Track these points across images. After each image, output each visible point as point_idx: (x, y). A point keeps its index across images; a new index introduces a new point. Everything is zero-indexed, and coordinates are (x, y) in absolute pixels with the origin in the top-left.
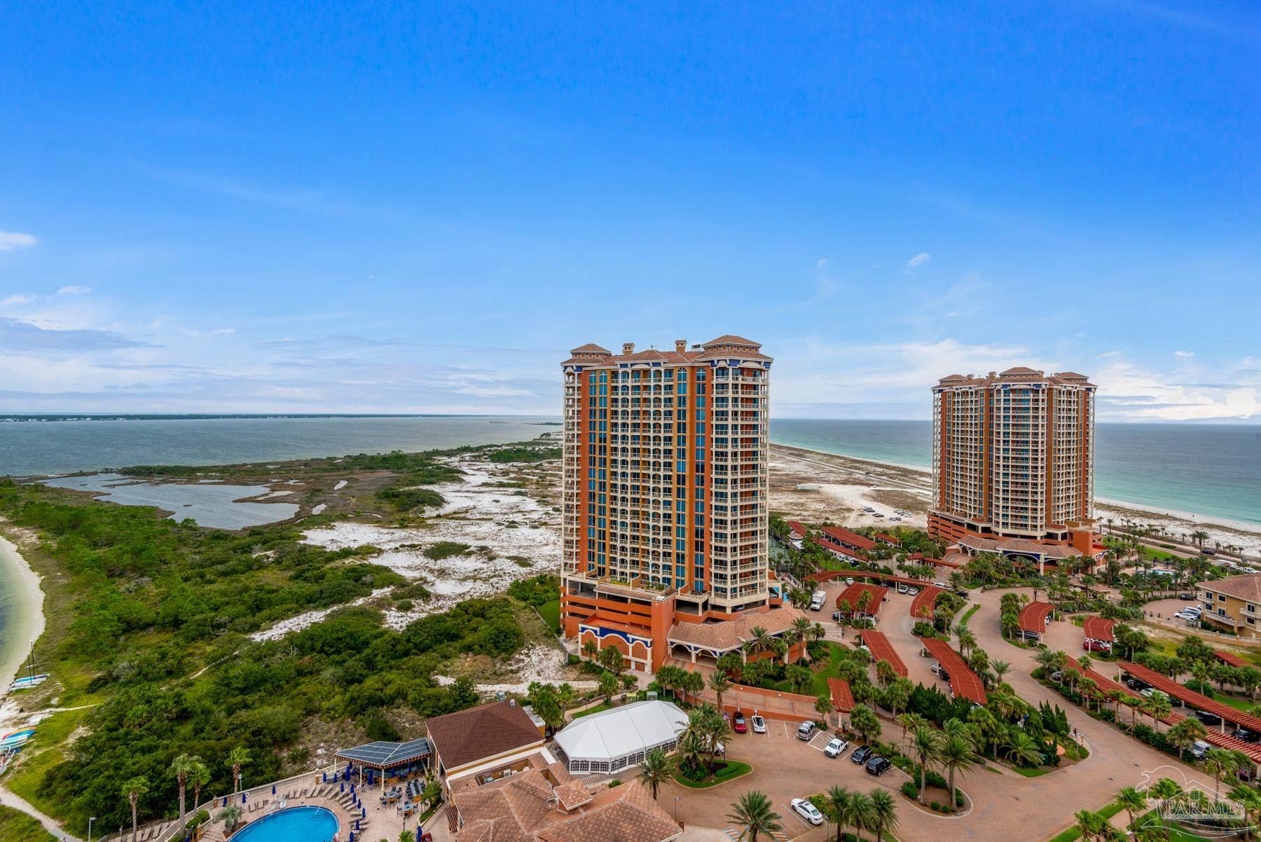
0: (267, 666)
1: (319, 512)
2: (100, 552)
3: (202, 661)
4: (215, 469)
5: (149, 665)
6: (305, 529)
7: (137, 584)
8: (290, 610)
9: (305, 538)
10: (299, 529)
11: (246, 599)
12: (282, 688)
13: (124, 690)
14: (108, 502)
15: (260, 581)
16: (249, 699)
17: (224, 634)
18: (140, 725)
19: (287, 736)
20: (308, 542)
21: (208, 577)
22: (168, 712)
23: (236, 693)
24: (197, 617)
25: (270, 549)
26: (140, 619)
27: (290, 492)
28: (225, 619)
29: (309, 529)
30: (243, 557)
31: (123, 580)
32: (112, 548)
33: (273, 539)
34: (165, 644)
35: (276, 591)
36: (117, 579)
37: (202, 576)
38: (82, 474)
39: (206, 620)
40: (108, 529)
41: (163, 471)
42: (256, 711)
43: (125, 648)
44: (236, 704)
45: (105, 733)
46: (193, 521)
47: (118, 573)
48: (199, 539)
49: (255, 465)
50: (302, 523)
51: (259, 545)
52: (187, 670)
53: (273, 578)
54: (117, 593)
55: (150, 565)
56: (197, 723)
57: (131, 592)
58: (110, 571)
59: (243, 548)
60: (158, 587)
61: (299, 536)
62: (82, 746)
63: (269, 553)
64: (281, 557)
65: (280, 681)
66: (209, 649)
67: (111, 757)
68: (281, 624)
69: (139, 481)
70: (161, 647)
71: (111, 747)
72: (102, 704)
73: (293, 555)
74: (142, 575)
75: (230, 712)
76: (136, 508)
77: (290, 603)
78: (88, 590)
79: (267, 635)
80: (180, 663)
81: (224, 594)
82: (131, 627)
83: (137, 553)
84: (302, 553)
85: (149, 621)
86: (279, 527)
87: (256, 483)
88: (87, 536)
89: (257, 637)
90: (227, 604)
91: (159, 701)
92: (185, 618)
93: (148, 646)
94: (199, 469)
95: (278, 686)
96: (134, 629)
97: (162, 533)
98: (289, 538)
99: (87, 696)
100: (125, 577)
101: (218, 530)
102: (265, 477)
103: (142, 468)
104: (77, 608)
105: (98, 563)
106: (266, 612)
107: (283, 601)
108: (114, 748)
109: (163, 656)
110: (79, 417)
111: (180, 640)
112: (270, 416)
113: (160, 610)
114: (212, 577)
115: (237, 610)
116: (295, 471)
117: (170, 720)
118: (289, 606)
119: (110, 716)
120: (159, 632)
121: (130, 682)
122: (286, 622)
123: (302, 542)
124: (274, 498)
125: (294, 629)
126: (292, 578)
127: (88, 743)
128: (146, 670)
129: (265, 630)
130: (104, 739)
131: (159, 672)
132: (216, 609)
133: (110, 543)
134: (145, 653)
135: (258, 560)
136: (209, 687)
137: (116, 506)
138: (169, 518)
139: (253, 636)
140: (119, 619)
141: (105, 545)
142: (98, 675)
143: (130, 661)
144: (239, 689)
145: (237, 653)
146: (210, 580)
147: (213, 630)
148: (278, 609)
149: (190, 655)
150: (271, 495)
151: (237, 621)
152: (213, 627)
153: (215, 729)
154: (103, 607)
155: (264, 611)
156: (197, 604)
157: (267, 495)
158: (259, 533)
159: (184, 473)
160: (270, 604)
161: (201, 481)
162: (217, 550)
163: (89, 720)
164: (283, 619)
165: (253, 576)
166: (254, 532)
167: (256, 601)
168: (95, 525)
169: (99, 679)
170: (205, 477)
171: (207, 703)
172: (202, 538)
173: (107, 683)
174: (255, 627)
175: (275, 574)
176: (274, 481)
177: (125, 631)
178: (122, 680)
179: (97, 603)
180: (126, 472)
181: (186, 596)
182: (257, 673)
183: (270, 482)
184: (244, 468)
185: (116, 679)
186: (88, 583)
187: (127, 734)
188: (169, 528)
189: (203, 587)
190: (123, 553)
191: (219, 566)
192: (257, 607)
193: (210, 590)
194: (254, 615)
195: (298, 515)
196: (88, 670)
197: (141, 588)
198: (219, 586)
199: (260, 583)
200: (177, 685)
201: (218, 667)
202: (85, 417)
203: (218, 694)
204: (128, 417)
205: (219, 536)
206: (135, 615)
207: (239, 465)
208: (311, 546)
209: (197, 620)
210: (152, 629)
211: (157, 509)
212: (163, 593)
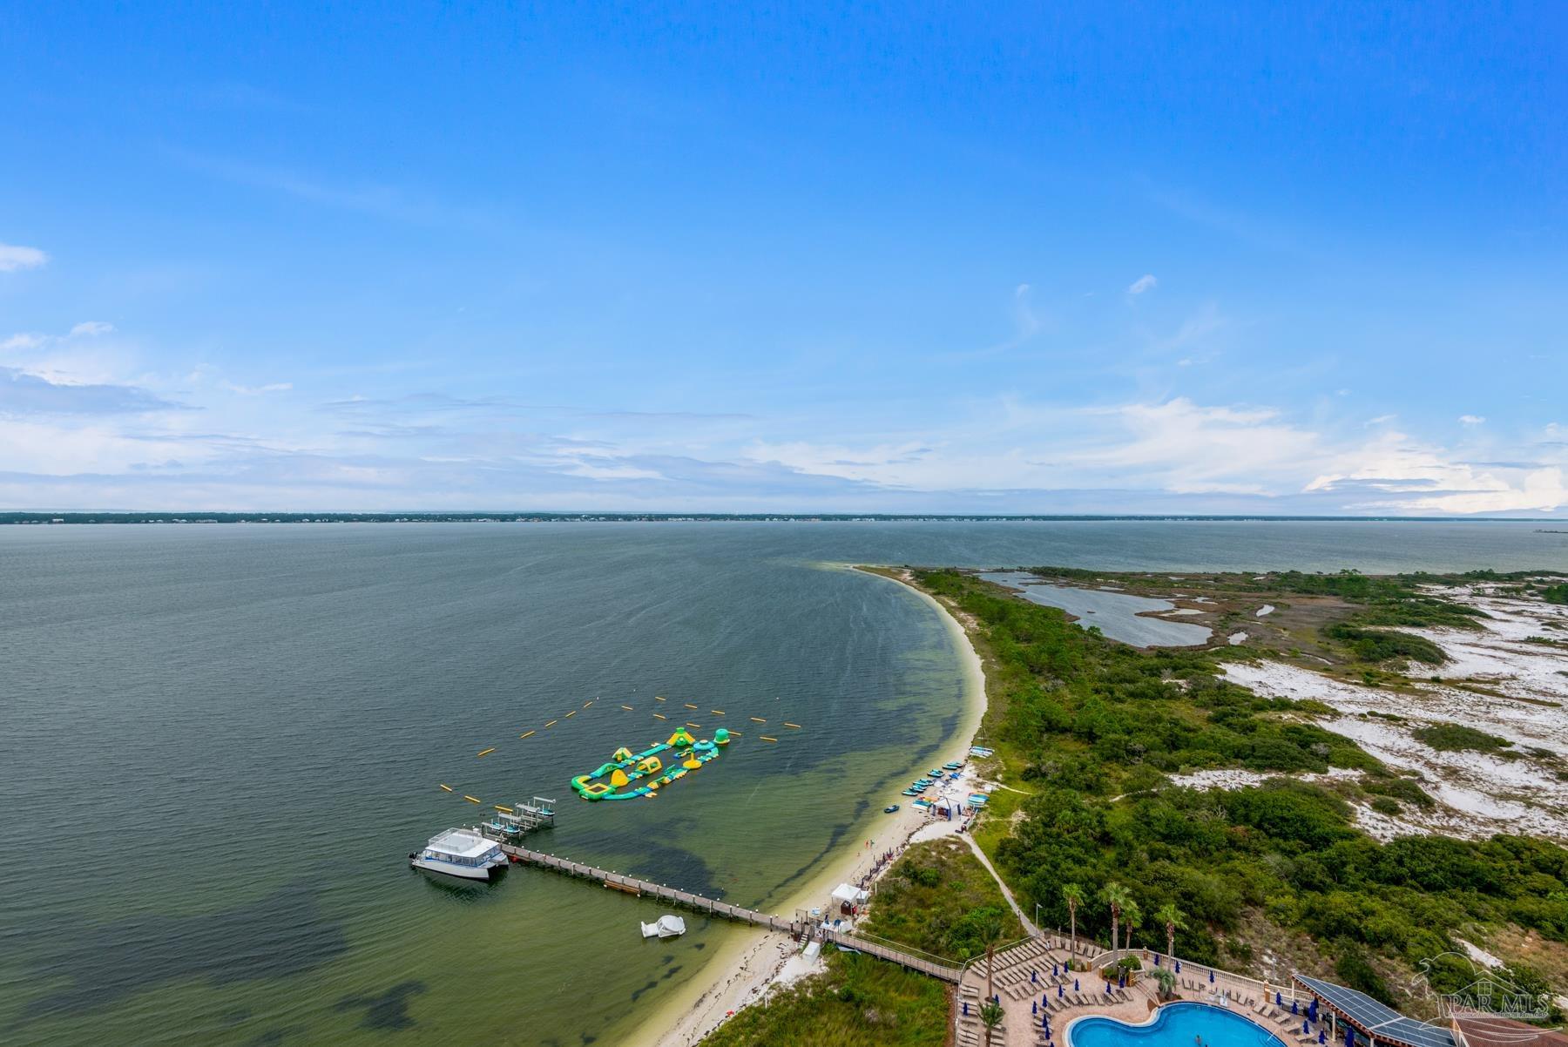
0: (1191, 819)
1: (1238, 643)
2: (1022, 646)
3: (1120, 786)
4: (1113, 575)
5: (1071, 772)
6: (1222, 661)
7: (1053, 686)
8: (1212, 759)
9: (1224, 672)
10: (1216, 659)
11: (1160, 730)
12: (1211, 854)
13: (1052, 789)
14: (1024, 599)
15: (1173, 713)
16: (1175, 851)
17: (1140, 764)
18: (1069, 832)
19: (1223, 918)
20: (1228, 678)
21: (1117, 694)
22: (1092, 829)
23: (1157, 837)
24: (1111, 736)
25: (1182, 677)
26: (1059, 722)
27: (1198, 612)
28: (1139, 747)
29: (1228, 662)
30: (1153, 680)
31: (1041, 678)
32: (1031, 645)
33: (1185, 667)
34: (1082, 755)
35: (1194, 731)
36: (1036, 676)
37: (1112, 693)
38: (1002, 570)
39: (1120, 742)
40: (1027, 626)
41: (1066, 573)
42: (1180, 868)
43: (1047, 747)
44: (1158, 850)
45: (1040, 825)
46: (1098, 630)
47: (1036, 670)
48: (1104, 650)
49: (1156, 575)
50: (1217, 653)
51: (1169, 671)
52: (1105, 790)
53: (1188, 714)
54: (1038, 689)
55: (1063, 668)
56: (1120, 854)
57: (1048, 691)
58: (1031, 666)
59: (1151, 670)
60: (1072, 692)
61: (1216, 669)
62: (1023, 829)
63: (1181, 682)
64: (1195, 690)
65: (1209, 844)
66: (1125, 775)
67: (1048, 852)
68: (1203, 773)
69: (1048, 582)
70: (1078, 756)
71: (1046, 843)
72: (1035, 795)
73: (1211, 691)
74: (1057, 678)
75: (1153, 857)
76: (1047, 608)
77: (1215, 751)
78: (1015, 681)
79: (1188, 781)
80: (1098, 780)
81: (1136, 717)
82: (1052, 727)
83: (1053, 654)
84: (1222, 691)
85: (1067, 726)
86: (1191, 653)
87: (1159, 595)
88: (1011, 630)
89: (1177, 780)
90: (1140, 730)
91: (1084, 814)
92: (1099, 734)
93: (1067, 752)
94: (1099, 575)
95: (1207, 850)
96: (1054, 730)
97: (1073, 638)
98: (1204, 669)
99: (1023, 782)
100: (1043, 675)
101: (1124, 645)
102: (1168, 590)
103: (1049, 568)
104: (1008, 695)
105: (1022, 656)
106: (1183, 753)
107: (1204, 746)
108: (1050, 844)
109: (1083, 768)
110: (998, 518)
111: (1096, 755)
112: (1168, 518)
113: (1076, 718)
114: (1122, 696)
115: (1152, 740)
116: (1204, 586)
117: (1095, 838)
118: (1212, 754)
119: (1044, 809)
120: (1075, 740)
121: (1055, 783)
122: (1209, 772)
123: (1220, 677)
124: (1181, 616)
125: (1220, 784)
126: (1210, 720)
127: (1029, 829)
128: (1068, 776)
129: (1185, 775)
130: (1041, 830)
131: (1080, 783)
132: (1129, 733)
133: (1028, 640)
134: (1065, 759)
135: (1167, 687)
136: (1128, 817)
137: (1030, 605)
138: (1076, 622)
139: (1171, 776)
140: (1043, 716)
141: (1025, 640)
142: (1029, 765)
143: (1056, 762)
144: (1160, 834)
145: (1154, 790)
146: (1119, 698)
147: (1128, 756)
148: (1200, 754)
149: (1106, 775)
150: (1177, 613)
151: (1152, 753)
152: (1128, 752)
153: (1139, 869)
154: (1030, 700)
155: (1182, 751)
156: (1111, 722)
157: (1171, 611)
158: (1167, 656)
159: (1085, 577)
160: (1188, 744)
161: (1102, 588)
162: (1124, 666)
163: (1026, 807)
164: (1205, 768)
165: (1164, 706)
166: (1162, 653)
167: (1171, 736)
168: (1017, 620)
169: (1030, 770)
170: (1105, 584)
171: (1129, 835)
172: (1107, 650)
173: (1036, 776)
174: (1173, 767)
175: (1190, 709)
176: (1179, 595)
177: (1048, 730)
178: (1049, 778)
179: (1024, 696)
180: (1036, 572)
181: (1099, 710)
182: (1180, 823)
183: (1174, 597)
184: (1143, 577)
185: (1044, 775)
186: (1016, 675)
187: (1059, 835)
188: (1076, 632)
189: (1113, 704)
190: (1041, 652)
191: (1128, 685)
192: (1173, 744)
193: (1121, 709)
194: (1170, 753)
195: (1211, 642)
196: (1021, 758)
197: (1057, 690)
198: (1129, 707)
199: (1174, 716)
200: (1097, 804)
201: (1136, 798)
202: (1002, 517)
203: (1139, 830)
204: (1034, 518)
205: (1124, 651)
206: (1054, 716)
207: (1138, 574)
208: (1233, 685)
209: (1111, 739)
210: (1069, 735)
211: (1064, 612)
212: (1076, 700)
